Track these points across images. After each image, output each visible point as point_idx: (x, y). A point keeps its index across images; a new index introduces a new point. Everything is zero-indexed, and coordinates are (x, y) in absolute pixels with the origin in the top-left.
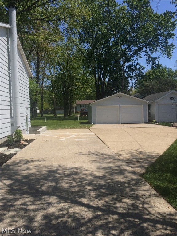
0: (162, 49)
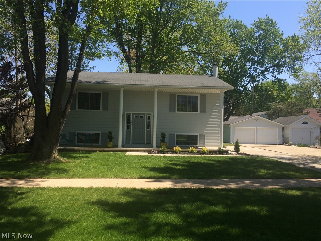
0: (289, 71)
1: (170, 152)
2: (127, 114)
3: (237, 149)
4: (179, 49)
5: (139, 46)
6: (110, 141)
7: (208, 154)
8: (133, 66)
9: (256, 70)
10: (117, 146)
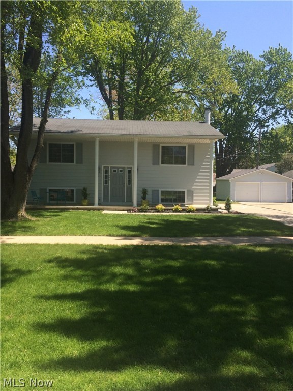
1: (152, 211)
2: (104, 167)
3: (228, 207)
4: (168, 89)
5: (122, 86)
6: (85, 198)
7: (194, 212)
8: (115, 110)
9: (264, 112)
10: (93, 204)
